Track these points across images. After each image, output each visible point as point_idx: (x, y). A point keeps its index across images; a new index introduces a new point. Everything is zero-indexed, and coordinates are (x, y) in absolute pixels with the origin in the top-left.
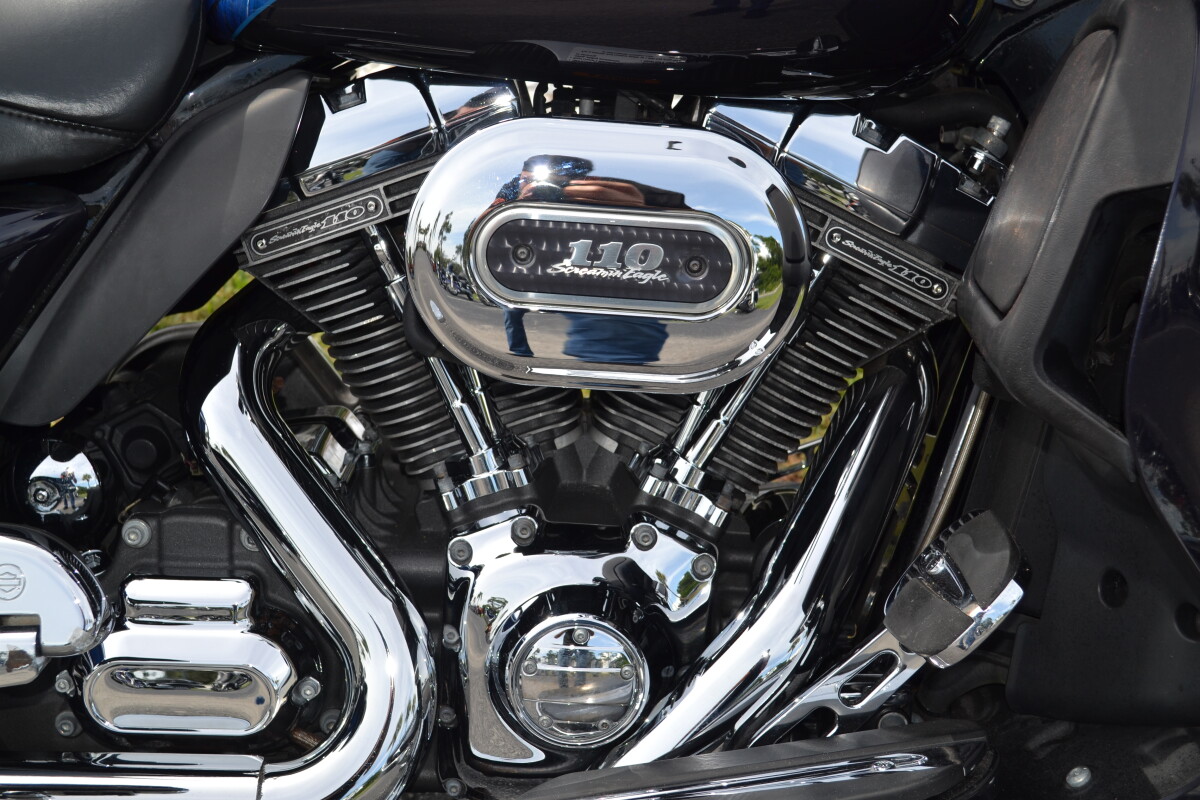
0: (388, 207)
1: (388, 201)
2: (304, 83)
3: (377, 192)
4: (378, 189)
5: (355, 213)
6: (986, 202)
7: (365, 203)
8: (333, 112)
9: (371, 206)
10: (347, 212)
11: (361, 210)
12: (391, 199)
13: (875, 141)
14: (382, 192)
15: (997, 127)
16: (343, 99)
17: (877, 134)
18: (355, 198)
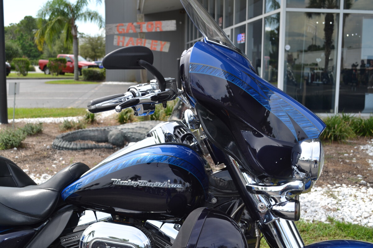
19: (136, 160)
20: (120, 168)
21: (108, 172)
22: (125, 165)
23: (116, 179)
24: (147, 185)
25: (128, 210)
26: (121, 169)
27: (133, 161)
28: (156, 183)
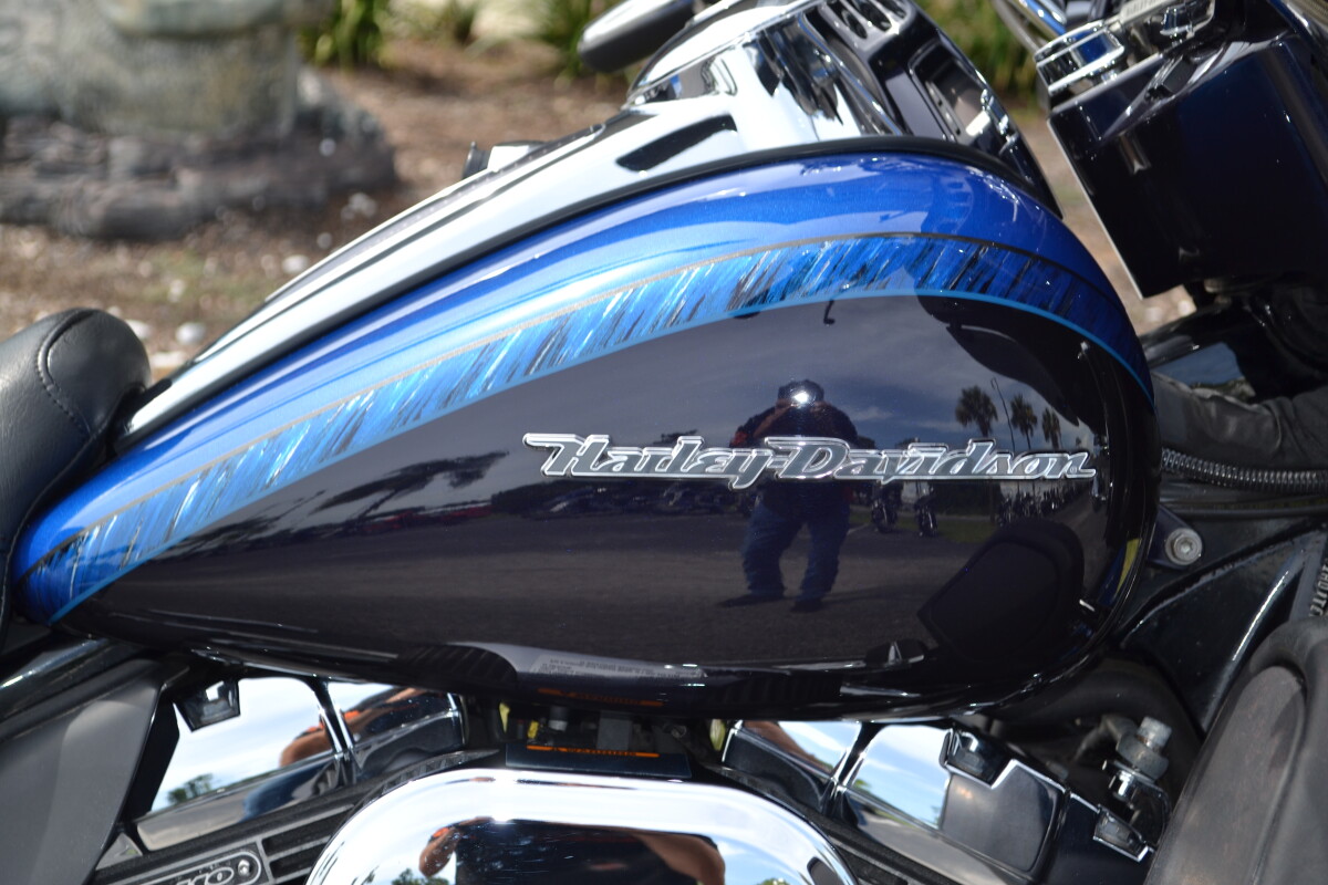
0: (268, 869)
1: (267, 860)
2: (149, 694)
3: (252, 847)
4: (255, 844)
5: (220, 877)
6: (1137, 856)
7: (234, 863)
8: (193, 729)
9: (242, 867)
10: (208, 876)
11: (228, 873)
12: (274, 858)
13: (974, 769)
14: (260, 847)
15: (1152, 736)
16: (206, 710)
17: (977, 760)
18: (220, 856)
19: (725, 284)
20: (589, 349)
21: (480, 382)
22: (625, 324)
23: (571, 438)
24: (840, 473)
25: (618, 663)
26: (599, 353)
27: (693, 290)
28: (912, 451)
